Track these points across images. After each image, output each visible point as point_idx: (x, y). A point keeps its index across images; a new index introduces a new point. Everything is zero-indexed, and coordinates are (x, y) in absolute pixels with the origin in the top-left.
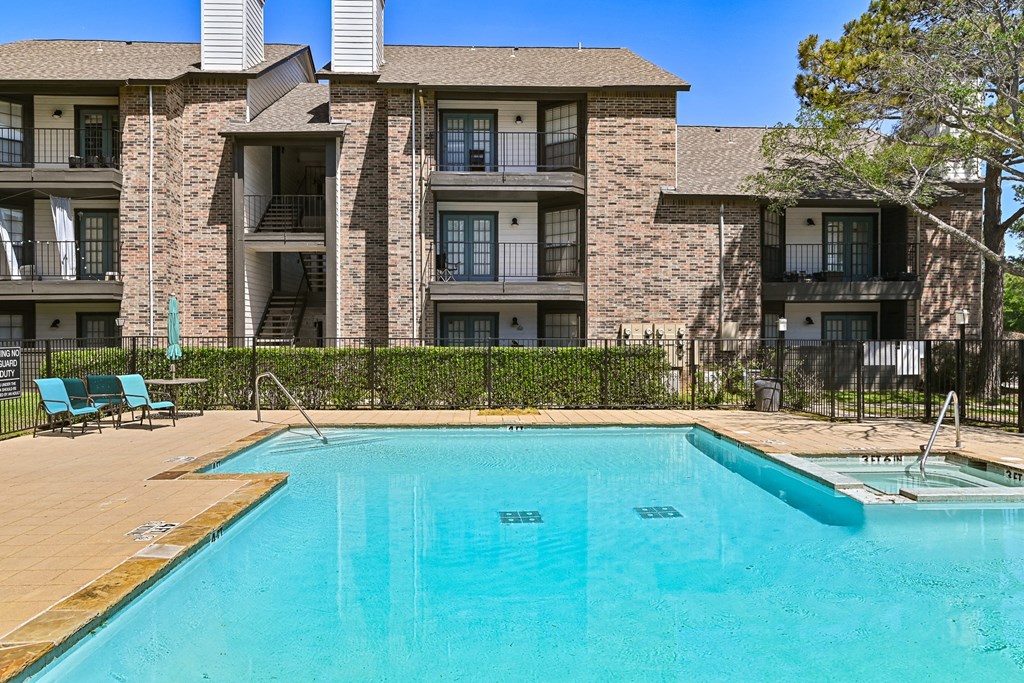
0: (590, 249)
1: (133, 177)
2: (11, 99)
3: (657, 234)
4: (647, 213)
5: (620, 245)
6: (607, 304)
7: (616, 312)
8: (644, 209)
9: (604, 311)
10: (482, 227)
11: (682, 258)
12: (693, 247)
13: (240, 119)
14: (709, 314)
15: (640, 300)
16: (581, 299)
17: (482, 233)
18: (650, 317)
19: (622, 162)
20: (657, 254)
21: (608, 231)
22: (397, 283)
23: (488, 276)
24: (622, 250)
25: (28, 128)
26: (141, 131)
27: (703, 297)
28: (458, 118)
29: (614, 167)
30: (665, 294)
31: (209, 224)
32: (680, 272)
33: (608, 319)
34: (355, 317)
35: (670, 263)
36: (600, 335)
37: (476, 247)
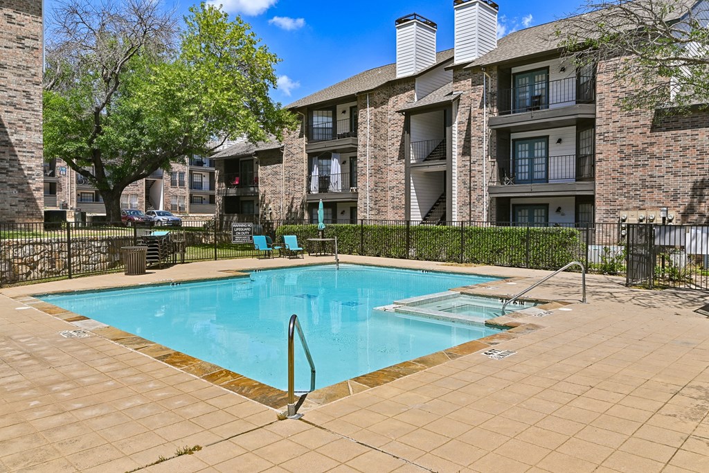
0: (598, 157)
1: (362, 140)
2: (327, 109)
3: (653, 141)
4: (644, 125)
5: (621, 152)
6: (611, 197)
7: (618, 203)
8: (642, 122)
9: (608, 201)
10: (540, 147)
11: (674, 159)
12: (685, 148)
13: (412, 101)
14: (700, 202)
15: (638, 193)
16: (591, 193)
17: (540, 151)
18: (646, 205)
19: (624, 90)
20: (652, 156)
21: (612, 142)
22: (476, 187)
23: (543, 179)
24: (623, 156)
25: (335, 122)
26: (367, 115)
27: (694, 189)
28: (525, 77)
29: (617, 95)
30: (660, 187)
31: (398, 159)
32: (673, 170)
33: (611, 207)
34: (464, 208)
35: (664, 163)
36: (605, 219)
37: (536, 161)
